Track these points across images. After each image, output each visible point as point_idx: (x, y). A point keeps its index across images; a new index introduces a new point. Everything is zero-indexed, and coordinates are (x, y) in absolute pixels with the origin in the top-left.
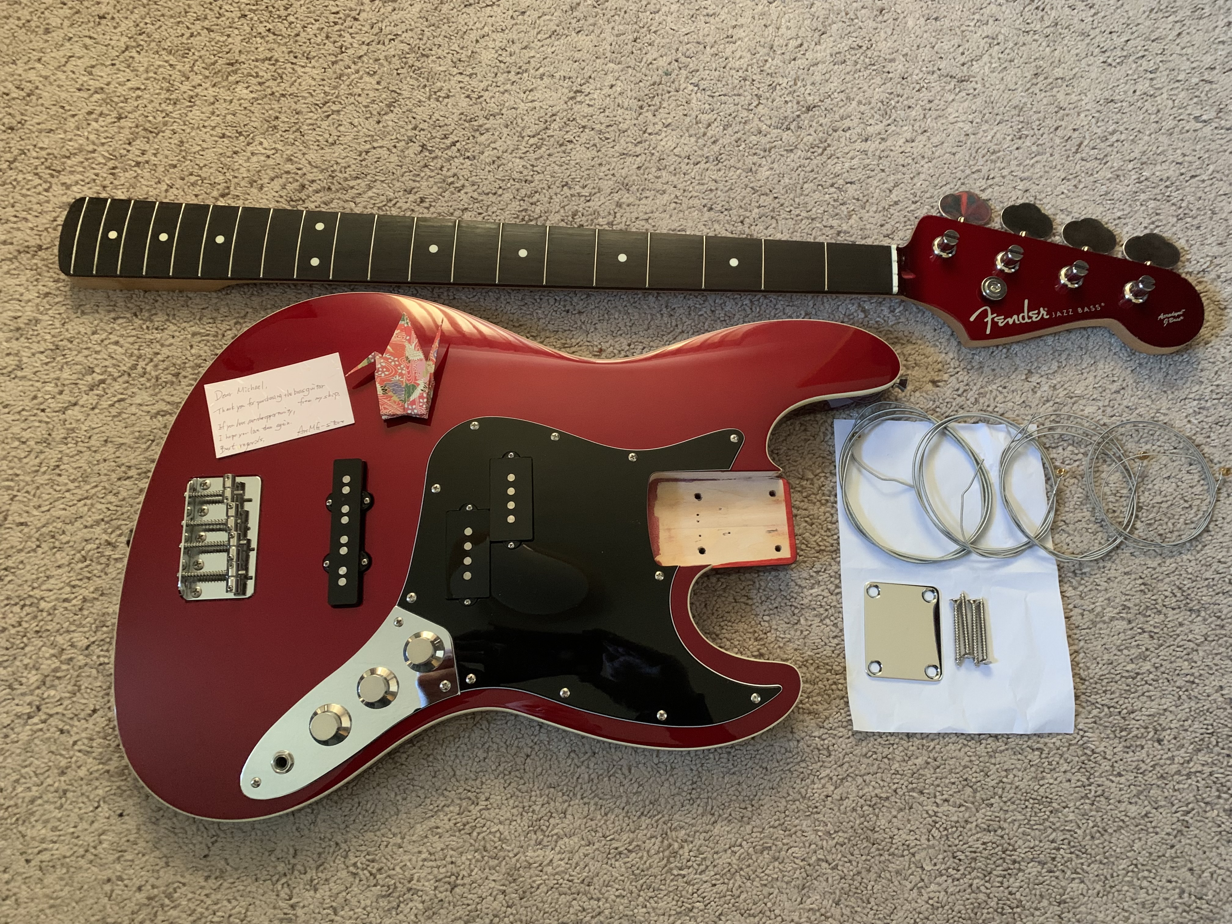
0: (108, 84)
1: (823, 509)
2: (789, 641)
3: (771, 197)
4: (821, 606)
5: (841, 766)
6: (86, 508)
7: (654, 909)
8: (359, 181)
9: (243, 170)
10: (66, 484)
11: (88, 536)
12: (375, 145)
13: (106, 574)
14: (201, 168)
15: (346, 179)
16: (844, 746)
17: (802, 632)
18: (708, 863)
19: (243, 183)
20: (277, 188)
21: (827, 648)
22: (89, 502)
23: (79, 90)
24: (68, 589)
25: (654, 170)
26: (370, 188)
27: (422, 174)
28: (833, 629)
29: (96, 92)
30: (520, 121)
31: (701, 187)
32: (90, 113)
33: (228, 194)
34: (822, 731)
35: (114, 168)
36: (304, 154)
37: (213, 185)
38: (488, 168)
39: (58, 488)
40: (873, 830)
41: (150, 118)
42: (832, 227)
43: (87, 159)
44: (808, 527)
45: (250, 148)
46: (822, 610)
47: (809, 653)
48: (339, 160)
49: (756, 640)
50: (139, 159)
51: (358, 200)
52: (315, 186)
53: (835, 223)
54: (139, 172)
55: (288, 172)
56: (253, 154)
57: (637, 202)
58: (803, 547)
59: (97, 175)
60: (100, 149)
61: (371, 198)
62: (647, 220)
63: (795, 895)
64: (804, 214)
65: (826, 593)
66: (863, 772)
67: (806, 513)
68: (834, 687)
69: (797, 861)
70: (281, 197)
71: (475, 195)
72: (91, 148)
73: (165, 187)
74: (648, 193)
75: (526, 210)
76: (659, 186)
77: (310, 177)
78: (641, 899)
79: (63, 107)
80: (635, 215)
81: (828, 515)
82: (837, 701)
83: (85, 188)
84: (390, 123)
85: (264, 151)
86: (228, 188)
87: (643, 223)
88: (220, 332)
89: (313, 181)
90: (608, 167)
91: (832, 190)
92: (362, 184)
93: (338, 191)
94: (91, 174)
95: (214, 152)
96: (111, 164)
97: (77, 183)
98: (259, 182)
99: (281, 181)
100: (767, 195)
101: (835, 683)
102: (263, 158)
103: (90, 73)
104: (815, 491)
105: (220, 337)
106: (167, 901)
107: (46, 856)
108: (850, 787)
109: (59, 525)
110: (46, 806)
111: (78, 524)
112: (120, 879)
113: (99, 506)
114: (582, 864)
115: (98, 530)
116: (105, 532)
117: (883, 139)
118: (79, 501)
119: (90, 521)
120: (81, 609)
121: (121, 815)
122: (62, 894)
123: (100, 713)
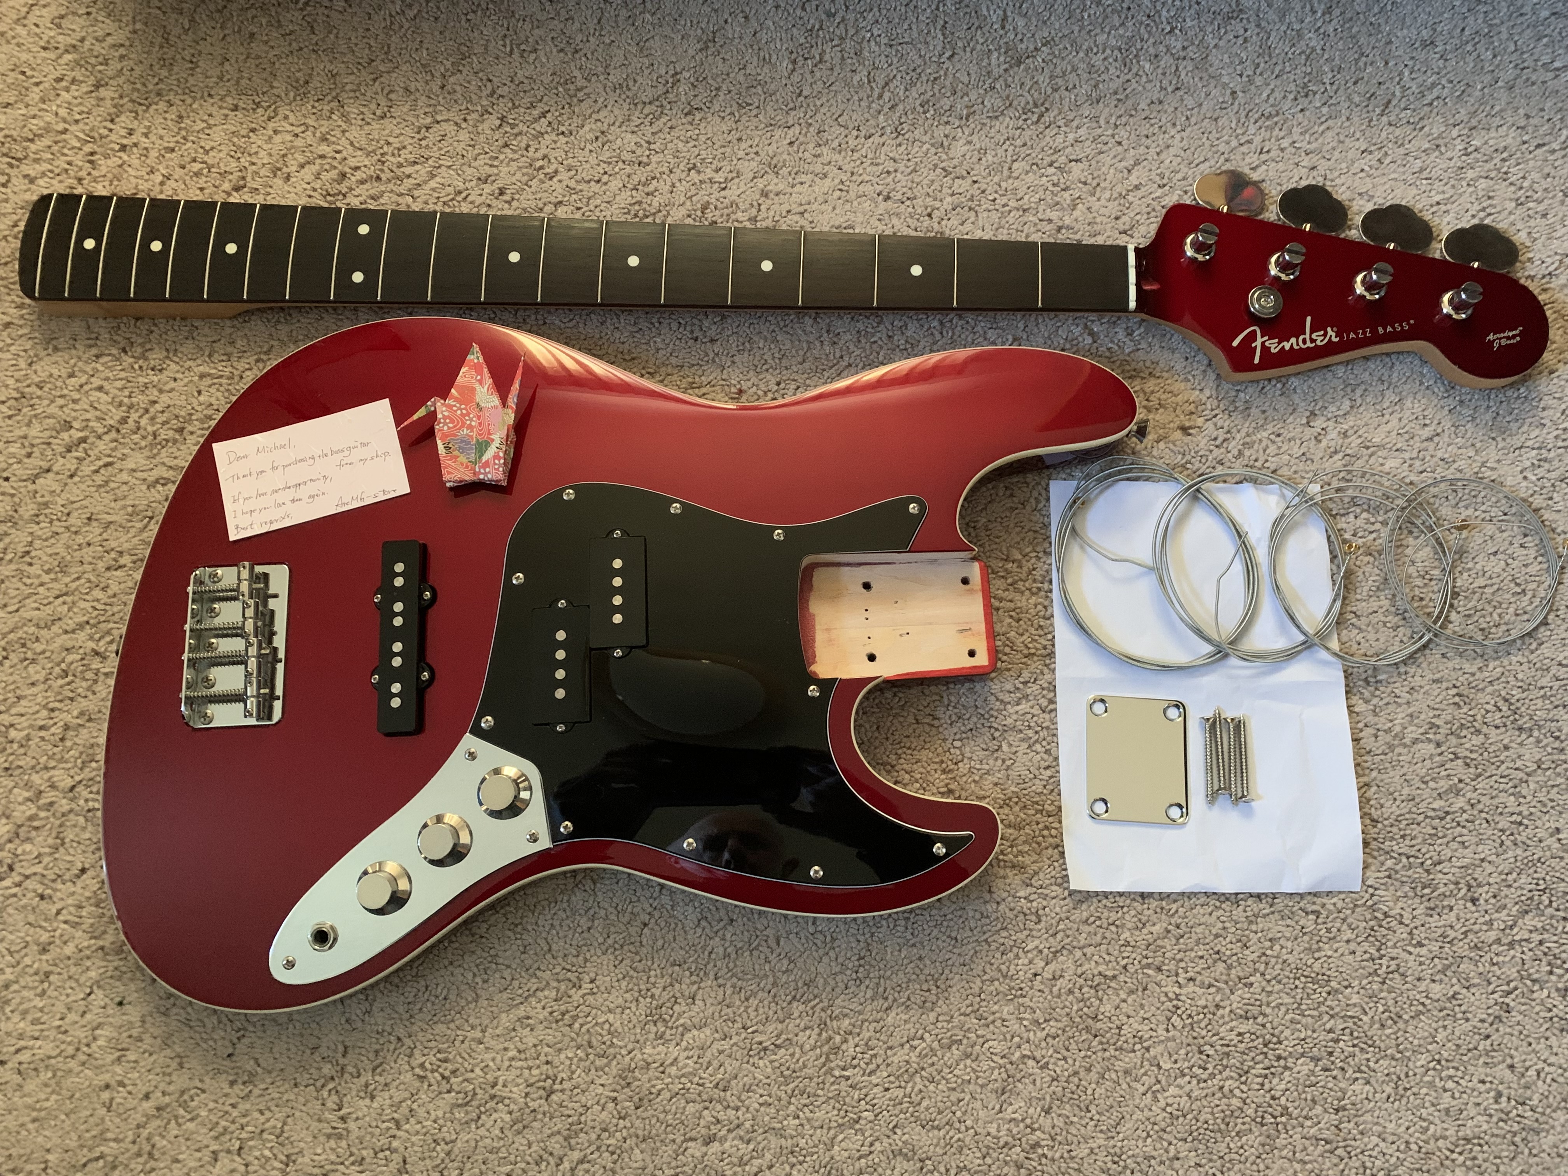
0: (82, 40)
1: (1033, 600)
2: (988, 773)
3: (969, 180)
4: (1030, 727)
5: (1054, 935)
6: (66, 607)
7: (808, 1120)
8: (417, 167)
9: (262, 154)
10: (39, 576)
11: (69, 644)
12: (439, 118)
13: (94, 693)
14: (207, 152)
15: (400, 165)
16: (1058, 909)
17: (1004, 761)
18: (880, 1060)
19: (263, 172)
20: (309, 177)
21: (1037, 781)
22: (68, 599)
23: (45, 48)
24: (44, 713)
25: (811, 146)
26: (432, 176)
27: (502, 157)
28: (1046, 757)
29: (67, 51)
30: (631, 83)
31: (875, 168)
32: (59, 80)
33: (244, 186)
34: (1030, 890)
35: (92, 154)
36: (344, 132)
37: (223, 174)
38: (589, 147)
39: (28, 581)
40: (1095, 1018)
41: (138, 86)
42: (1050, 221)
43: (56, 142)
44: (1014, 624)
45: (271, 125)
46: (1030, 733)
47: (1013, 788)
48: (391, 140)
49: (944, 771)
50: (125, 141)
51: (416, 193)
52: (359, 175)
53: (1054, 215)
54: (125, 158)
55: (322, 157)
56: (275, 132)
57: (789, 190)
58: (1007, 650)
59: (70, 163)
60: (72, 128)
61: (433, 190)
62: (802, 214)
63: (993, 1102)
64: (1013, 204)
65: (1036, 710)
66: (1082, 942)
67: (1012, 605)
68: (1045, 833)
69: (994, 1058)
70: (315, 190)
71: (572, 184)
72: (61, 127)
73: (161, 178)
74: (803, 178)
75: (640, 203)
76: (818, 168)
77: (353, 162)
78: (792, 1108)
79: (23, 73)
80: (786, 207)
81: (1040, 607)
82: (1050, 851)
83: (54, 182)
84: (458, 88)
85: (290, 128)
86: (244, 178)
87: (797, 218)
88: (236, 372)
89: (357, 168)
90: (750, 142)
91: (1051, 170)
92: (423, 170)
93: (389, 181)
94: (61, 163)
95: (225, 131)
96: (87, 148)
97: (44, 174)
98: (285, 170)
99: (315, 168)
100: (963, 178)
101: (1046, 828)
102: (289, 137)
103: (59, 26)
104: (1023, 576)
105: (237, 379)
106: (181, 1112)
107: (25, 1056)
108: (1065, 962)
109: (32, 629)
110: (25, 993)
111: (55, 629)
112: (121, 1084)
113: (82, 604)
114: (715, 1063)
115: (82, 636)
116: (91, 638)
117: (1119, 100)
118: (57, 597)
119: (71, 624)
120: (62, 740)
121: (120, 1004)
122: (47, 1104)
123: (90, 873)
